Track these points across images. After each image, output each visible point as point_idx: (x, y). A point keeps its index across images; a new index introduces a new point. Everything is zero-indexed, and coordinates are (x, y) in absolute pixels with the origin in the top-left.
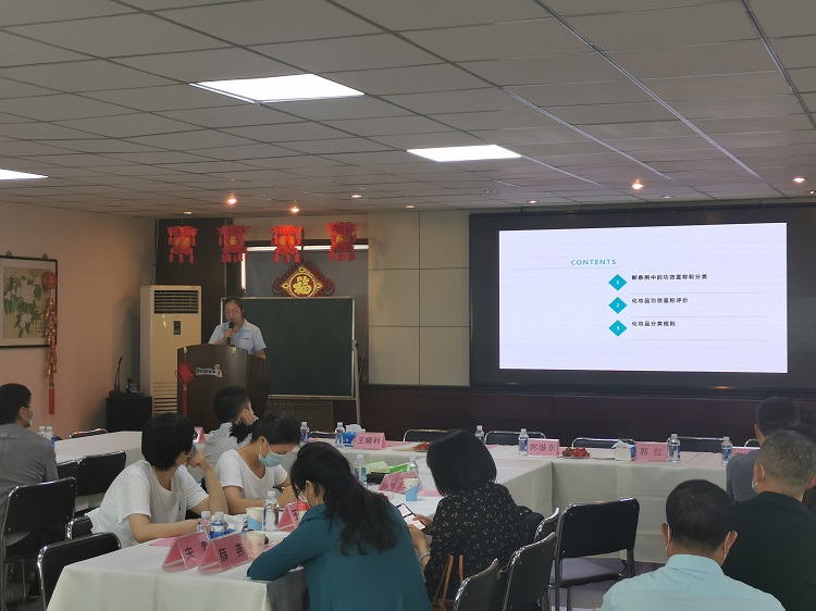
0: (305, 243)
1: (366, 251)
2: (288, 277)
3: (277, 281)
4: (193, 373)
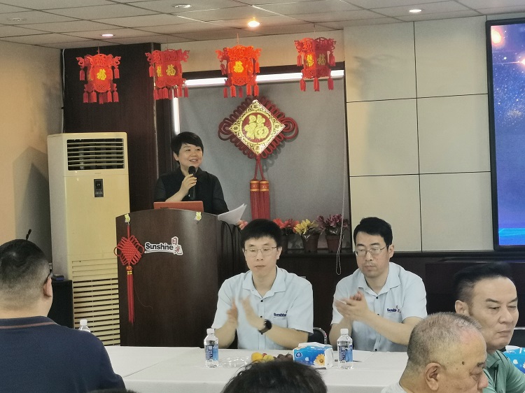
1: (343, 78)
2: (237, 117)
3: (224, 122)
4: (140, 249)
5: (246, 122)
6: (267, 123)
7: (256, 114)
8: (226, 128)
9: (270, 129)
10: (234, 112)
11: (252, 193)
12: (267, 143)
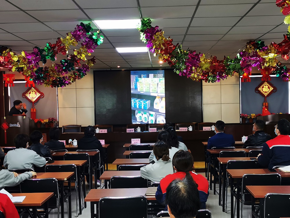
4: (8, 126)
5: (30, 93)
7: (33, 91)
8: (25, 95)
9: (36, 95)
10: (27, 90)
11: (31, 112)
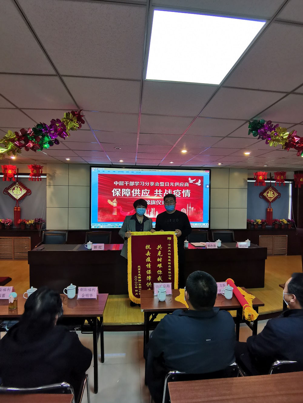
0: (18, 174)
1: (46, 178)
2: (11, 188)
3: (6, 189)
5: (14, 189)
6: (21, 190)
8: (7, 191)
9: (22, 192)
10: (10, 186)
11: (14, 211)
12: (21, 196)
